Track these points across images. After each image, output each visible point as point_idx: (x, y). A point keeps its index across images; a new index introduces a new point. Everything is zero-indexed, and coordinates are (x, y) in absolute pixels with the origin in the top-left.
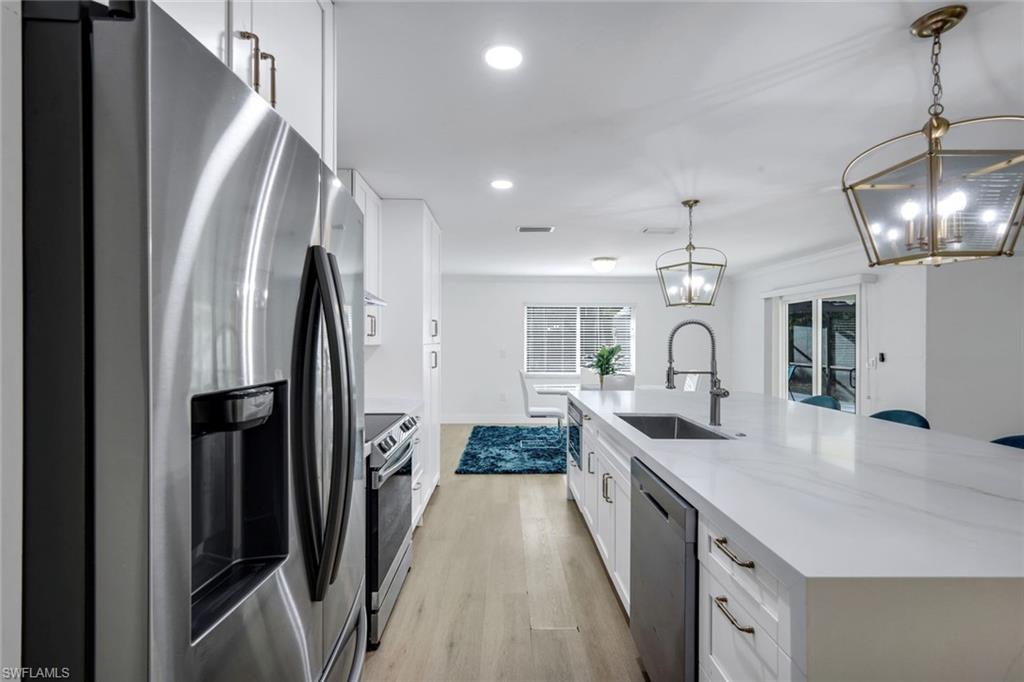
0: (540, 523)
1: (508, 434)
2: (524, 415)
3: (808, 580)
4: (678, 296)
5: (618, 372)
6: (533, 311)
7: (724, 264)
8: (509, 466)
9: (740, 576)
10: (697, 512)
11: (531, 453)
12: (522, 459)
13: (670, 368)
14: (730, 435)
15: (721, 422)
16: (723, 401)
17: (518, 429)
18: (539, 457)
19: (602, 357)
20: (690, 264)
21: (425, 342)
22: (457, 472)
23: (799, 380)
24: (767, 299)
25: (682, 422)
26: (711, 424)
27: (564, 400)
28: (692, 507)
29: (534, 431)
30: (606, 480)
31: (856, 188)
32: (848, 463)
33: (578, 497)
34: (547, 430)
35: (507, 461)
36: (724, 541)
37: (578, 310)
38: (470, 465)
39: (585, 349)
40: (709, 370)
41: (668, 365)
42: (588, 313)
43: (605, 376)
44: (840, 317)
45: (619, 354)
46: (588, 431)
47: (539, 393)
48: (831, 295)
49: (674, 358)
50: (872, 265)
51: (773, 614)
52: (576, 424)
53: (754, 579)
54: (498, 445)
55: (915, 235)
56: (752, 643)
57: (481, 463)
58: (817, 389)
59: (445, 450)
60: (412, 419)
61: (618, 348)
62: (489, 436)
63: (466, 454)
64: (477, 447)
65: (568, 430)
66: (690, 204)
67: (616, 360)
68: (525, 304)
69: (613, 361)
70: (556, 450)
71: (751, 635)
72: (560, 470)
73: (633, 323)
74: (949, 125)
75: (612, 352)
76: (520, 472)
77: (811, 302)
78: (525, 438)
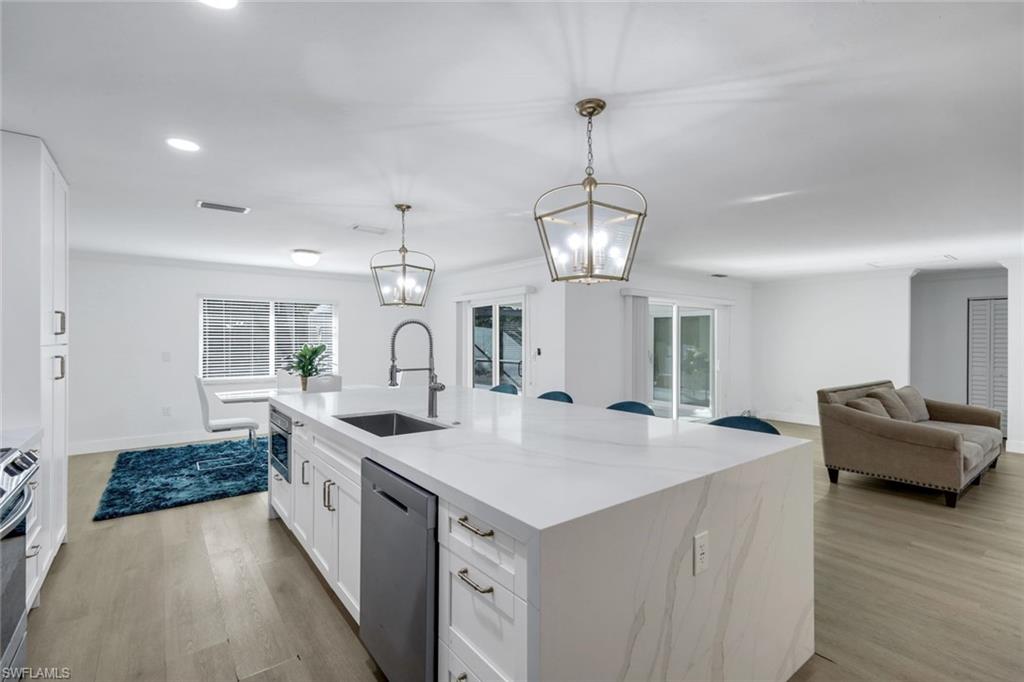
0: (236, 555)
1: (176, 457)
2: (204, 430)
3: (541, 532)
4: (392, 295)
5: (322, 373)
6: (212, 306)
7: (432, 268)
8: (183, 496)
9: (481, 546)
10: (437, 497)
11: (213, 475)
12: (202, 485)
13: (393, 367)
14: (446, 423)
15: (438, 414)
16: (438, 393)
17: (190, 449)
18: (226, 478)
19: (304, 357)
20: (405, 266)
21: (42, 343)
22: (97, 519)
23: (481, 374)
24: (458, 303)
25: (400, 417)
26: (429, 416)
27: (265, 408)
28: (433, 494)
29: (216, 448)
30: (328, 488)
31: (544, 219)
32: (517, 438)
33: (284, 513)
34: (232, 445)
35: (179, 491)
36: (465, 519)
37: (272, 305)
38: (117, 504)
39: (281, 348)
40: (428, 367)
41: (391, 363)
42: (282, 310)
43: (309, 378)
44: (512, 319)
45: (323, 354)
46: (298, 439)
47: (225, 402)
48: (506, 303)
49: (397, 356)
50: (553, 281)
51: (510, 570)
52: (282, 432)
53: (493, 544)
54: (162, 473)
55: (578, 260)
56: (491, 600)
57: (137, 500)
58: (496, 381)
59: (75, 491)
60: (28, 454)
61: (323, 348)
62: (147, 463)
63: (110, 492)
64: (127, 480)
65: (269, 441)
66: (403, 208)
67: (320, 360)
68: (199, 295)
69: (316, 363)
70: (249, 466)
71: (490, 594)
72: (256, 488)
73: (335, 322)
74: (596, 184)
75: (315, 352)
76: (200, 501)
77: (491, 307)
78: (202, 458)
